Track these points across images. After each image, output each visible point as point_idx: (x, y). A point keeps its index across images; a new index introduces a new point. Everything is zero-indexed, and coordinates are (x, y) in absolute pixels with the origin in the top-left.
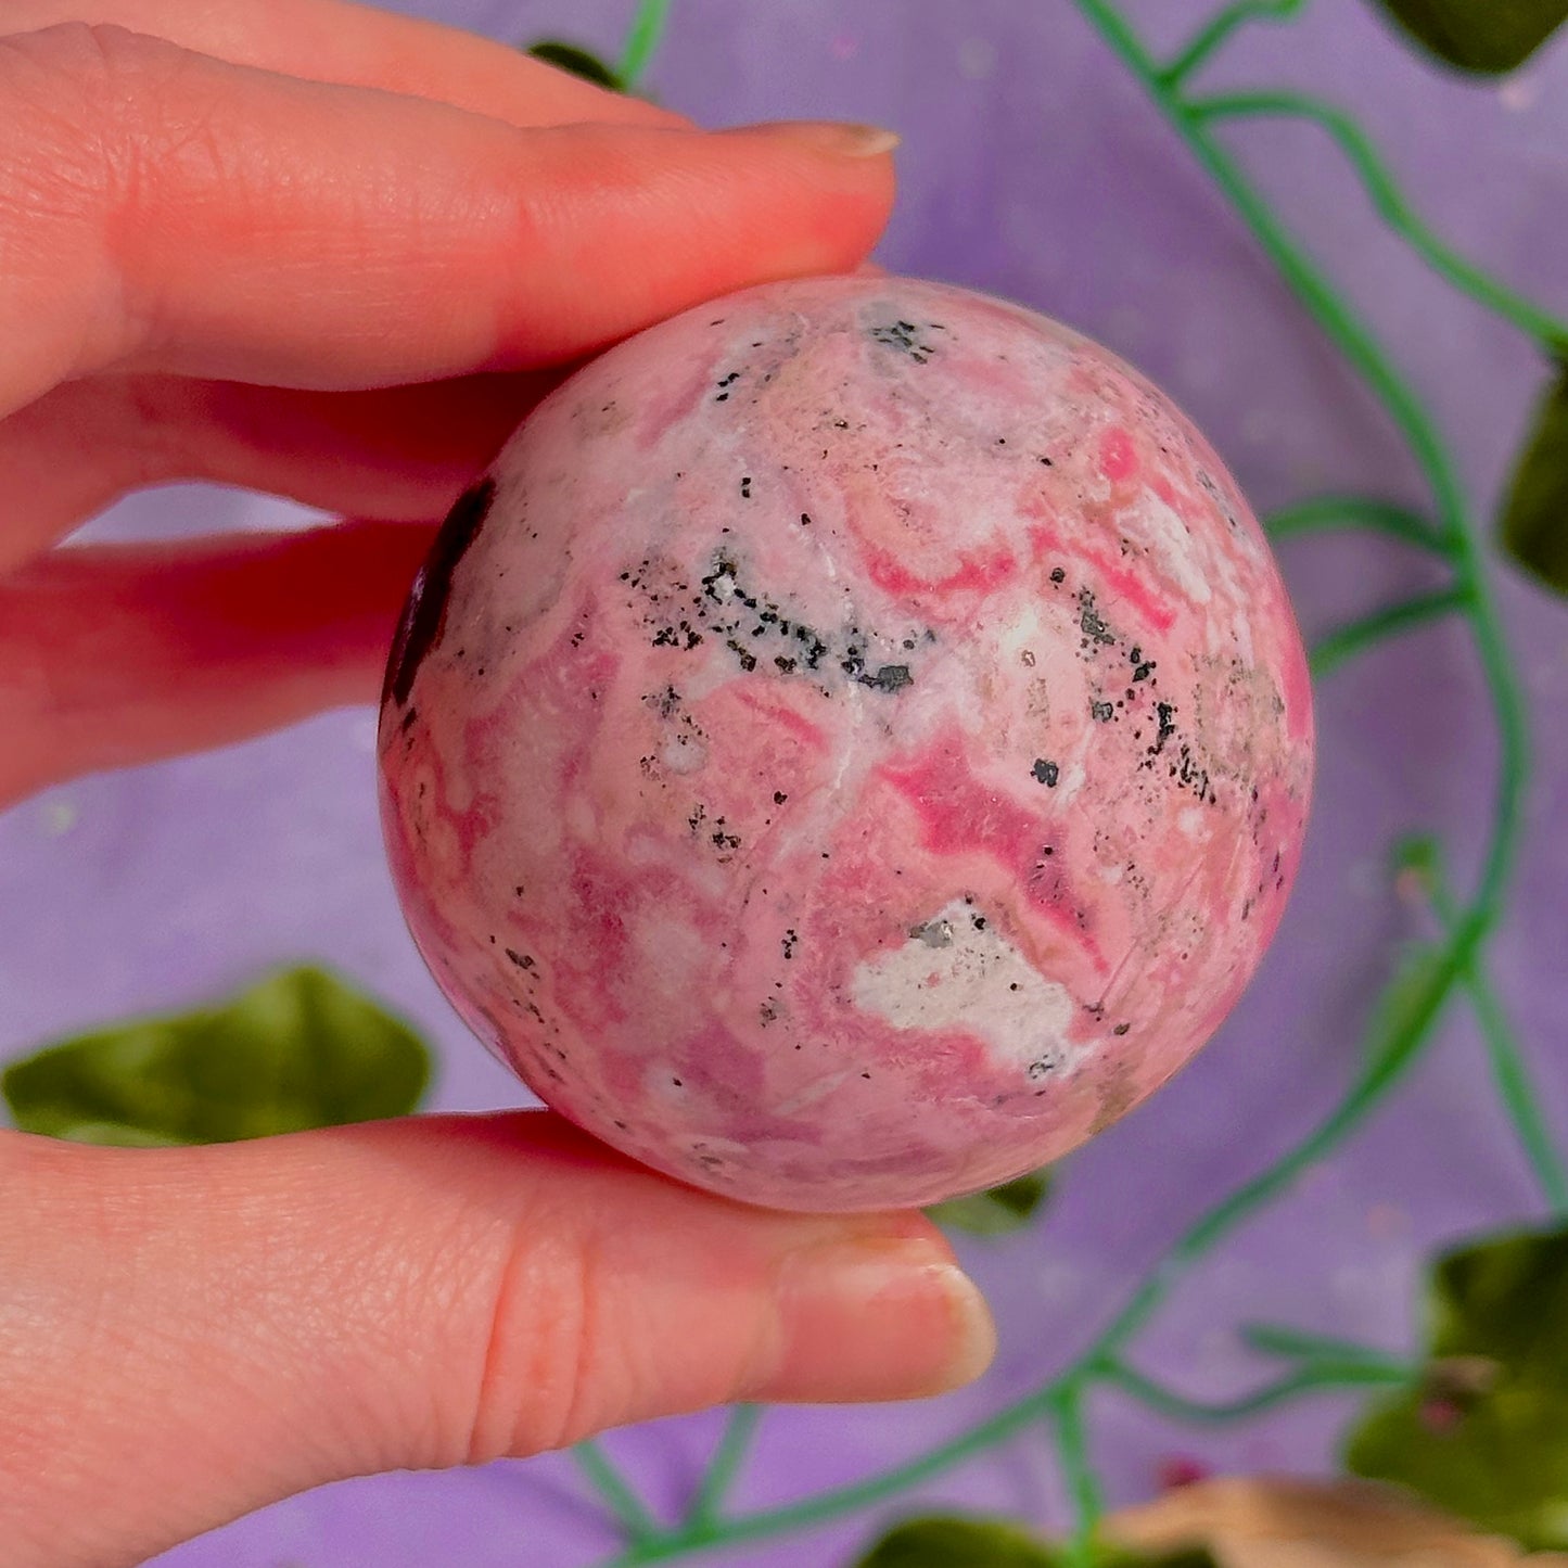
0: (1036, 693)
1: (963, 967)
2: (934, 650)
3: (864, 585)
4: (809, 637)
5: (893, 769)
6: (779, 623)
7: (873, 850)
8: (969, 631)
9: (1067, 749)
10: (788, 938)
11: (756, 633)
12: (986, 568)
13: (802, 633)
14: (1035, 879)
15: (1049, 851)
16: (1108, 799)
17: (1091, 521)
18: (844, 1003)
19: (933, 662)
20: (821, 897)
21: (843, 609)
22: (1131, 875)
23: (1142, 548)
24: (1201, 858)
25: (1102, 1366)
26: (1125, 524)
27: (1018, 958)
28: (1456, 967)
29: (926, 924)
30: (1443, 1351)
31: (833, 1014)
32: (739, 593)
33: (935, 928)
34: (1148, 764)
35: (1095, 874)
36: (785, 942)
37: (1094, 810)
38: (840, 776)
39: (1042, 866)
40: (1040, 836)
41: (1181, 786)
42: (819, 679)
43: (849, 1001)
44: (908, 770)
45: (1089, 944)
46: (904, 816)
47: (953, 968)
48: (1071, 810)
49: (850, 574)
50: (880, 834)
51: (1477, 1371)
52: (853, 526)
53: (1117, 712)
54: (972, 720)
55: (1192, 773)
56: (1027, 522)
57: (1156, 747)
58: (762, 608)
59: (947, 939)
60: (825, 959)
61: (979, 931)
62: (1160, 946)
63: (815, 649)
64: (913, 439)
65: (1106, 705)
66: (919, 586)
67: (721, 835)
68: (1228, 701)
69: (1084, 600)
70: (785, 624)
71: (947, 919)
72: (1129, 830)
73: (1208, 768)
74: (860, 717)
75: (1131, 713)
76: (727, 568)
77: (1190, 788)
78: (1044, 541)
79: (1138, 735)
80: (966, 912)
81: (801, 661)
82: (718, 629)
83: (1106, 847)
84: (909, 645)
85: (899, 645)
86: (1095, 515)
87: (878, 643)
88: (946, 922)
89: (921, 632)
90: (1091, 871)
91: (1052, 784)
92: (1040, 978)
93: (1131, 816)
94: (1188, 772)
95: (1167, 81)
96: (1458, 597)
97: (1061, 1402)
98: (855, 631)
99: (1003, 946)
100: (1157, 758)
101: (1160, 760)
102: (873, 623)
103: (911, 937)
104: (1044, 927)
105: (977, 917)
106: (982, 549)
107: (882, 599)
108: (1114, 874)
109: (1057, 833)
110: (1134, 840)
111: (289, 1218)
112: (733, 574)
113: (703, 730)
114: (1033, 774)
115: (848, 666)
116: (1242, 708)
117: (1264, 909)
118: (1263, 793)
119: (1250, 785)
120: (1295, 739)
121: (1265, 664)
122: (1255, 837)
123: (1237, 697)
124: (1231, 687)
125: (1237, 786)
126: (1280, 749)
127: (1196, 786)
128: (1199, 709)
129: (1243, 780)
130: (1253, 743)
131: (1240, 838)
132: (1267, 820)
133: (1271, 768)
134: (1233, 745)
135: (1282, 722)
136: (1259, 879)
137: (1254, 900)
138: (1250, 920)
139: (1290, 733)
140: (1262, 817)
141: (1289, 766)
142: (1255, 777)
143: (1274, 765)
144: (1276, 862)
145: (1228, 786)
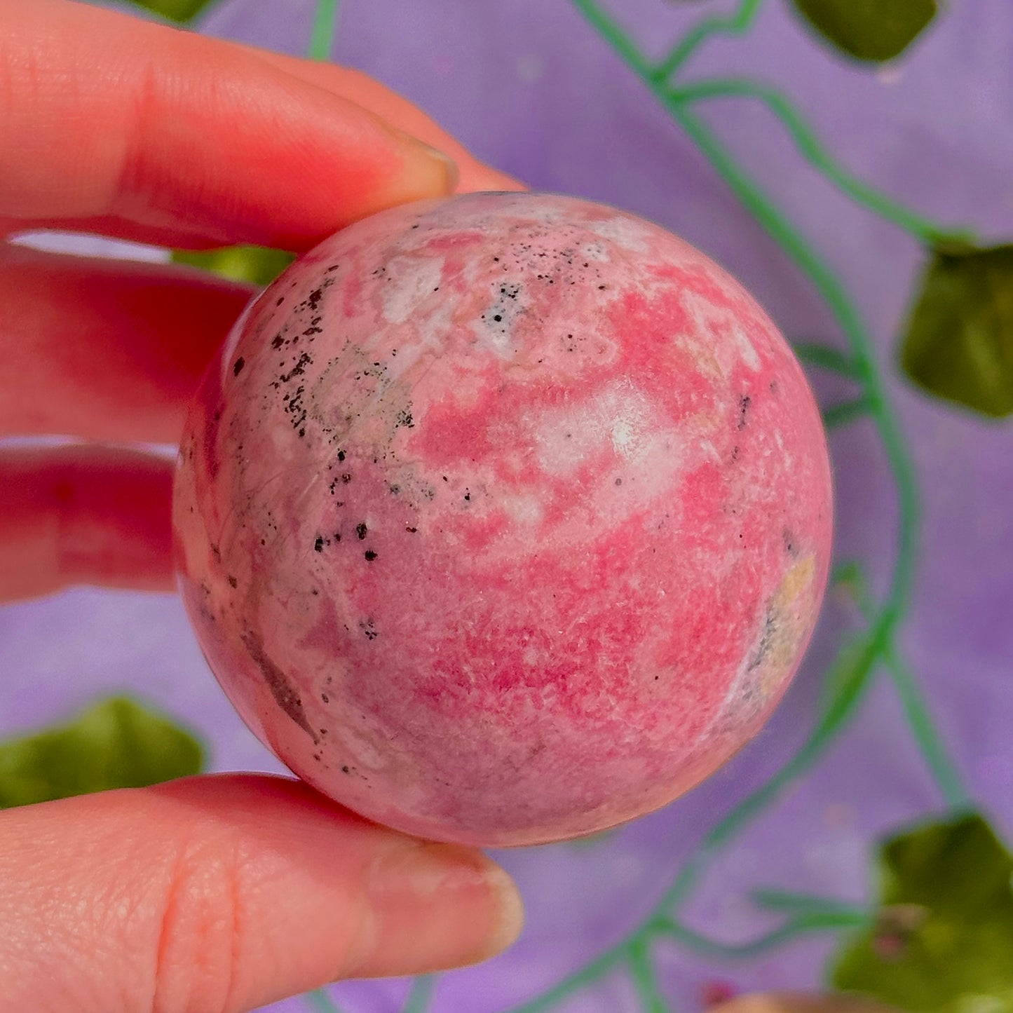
9: (253, 355)
22: (239, 452)
23: (387, 277)
24: (281, 469)
25: (662, 924)
26: (397, 264)
28: (877, 647)
34: (276, 385)
41: (286, 409)
45: (213, 492)
53: (283, 346)
55: (297, 407)
57: (286, 377)
62: (246, 520)
68: (352, 381)
69: (328, 283)
73: (309, 411)
75: (289, 351)
77: (291, 415)
79: (282, 364)
83: (235, 425)
93: (254, 411)
94: (296, 404)
95: (659, 77)
100: (283, 384)
108: (233, 448)
114: (234, 364)
116: (361, 393)
117: (346, 562)
118: (352, 462)
119: (339, 445)
120: (415, 457)
121: (412, 387)
122: (332, 487)
123: (362, 384)
124: (362, 375)
125: (327, 438)
126: (389, 447)
127: (295, 416)
128: (327, 371)
129: (334, 438)
130: (357, 422)
131: (316, 476)
132: (350, 486)
133: (369, 451)
134: (337, 411)
135: (404, 432)
136: (335, 527)
137: (329, 541)
138: (326, 558)
139: (412, 448)
140: (346, 479)
141: (396, 467)
142: (346, 444)
143: (374, 452)
144: (362, 530)
145: (319, 433)
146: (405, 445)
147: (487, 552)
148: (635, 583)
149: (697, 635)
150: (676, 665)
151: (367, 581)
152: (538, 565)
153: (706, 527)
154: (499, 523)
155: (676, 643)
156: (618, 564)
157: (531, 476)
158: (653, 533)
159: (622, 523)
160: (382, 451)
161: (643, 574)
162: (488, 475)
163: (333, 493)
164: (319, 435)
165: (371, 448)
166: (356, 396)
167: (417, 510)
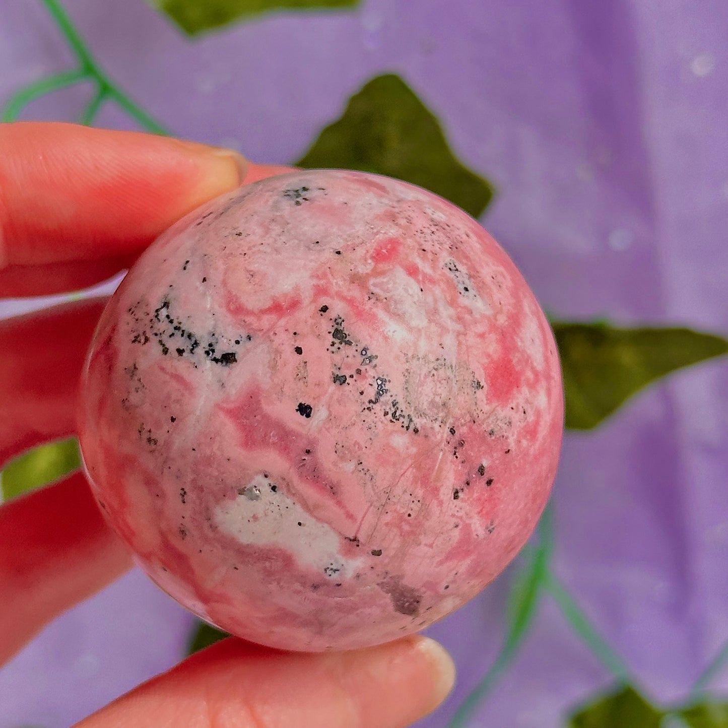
0: (301, 368)
1: (270, 513)
2: (249, 344)
3: (221, 311)
4: (192, 338)
5: (225, 405)
6: (181, 331)
7: (215, 447)
8: (269, 336)
9: (317, 398)
10: (182, 492)
11: (170, 336)
12: (285, 305)
13: (190, 336)
14: (301, 466)
15: (308, 452)
16: (342, 426)
17: (354, 283)
18: (214, 528)
19: (248, 351)
20: (194, 471)
21: (210, 324)
22: (360, 467)
23: (382, 298)
24: (410, 462)
26: (375, 285)
27: (298, 508)
29: (245, 487)
31: (210, 534)
32: (168, 316)
33: (250, 490)
34: (368, 408)
35: (337, 466)
36: (181, 494)
37: (334, 431)
38: (199, 408)
39: (305, 459)
40: (303, 444)
41: (391, 421)
42: (194, 359)
43: (216, 527)
44: (231, 406)
45: (339, 503)
46: (230, 430)
47: (264, 512)
48: (320, 431)
49: (216, 307)
50: (218, 438)
52: (224, 283)
53: (349, 380)
54: (265, 381)
55: (400, 415)
56: (315, 281)
57: (374, 400)
58: (175, 324)
59: (258, 496)
60: (201, 504)
61: (274, 493)
62: (388, 508)
63: (194, 344)
64: (271, 241)
65: (342, 376)
66: (249, 313)
67: (150, 438)
68: (430, 379)
69: (337, 321)
70: (183, 331)
71: (256, 486)
72: (356, 443)
73: (411, 413)
74: (210, 378)
75: (358, 382)
76: (166, 305)
77: (399, 424)
78: (321, 291)
79: (362, 393)
80: (266, 482)
81: (187, 350)
82: (156, 335)
83: (342, 451)
84: (237, 342)
85: (233, 342)
86: (357, 279)
87: (223, 341)
88: (255, 487)
89: (244, 336)
90: (335, 464)
91: (308, 416)
92: (314, 520)
93: (358, 435)
94: (397, 414)
98: (213, 335)
99: (289, 501)
100: (374, 406)
101: (377, 407)
102: (222, 332)
103: (240, 494)
104: (310, 492)
105: (272, 485)
106: (285, 295)
107: (229, 318)
108: (350, 466)
109: (313, 442)
110: (360, 448)
112: (168, 307)
113: (145, 385)
114: (297, 410)
115: (207, 353)
116: (442, 384)
117: (476, 495)
118: (461, 431)
119: (448, 425)
120: (494, 405)
121: (467, 362)
122: (455, 454)
123: (438, 378)
124: (434, 372)
125: (436, 425)
126: (478, 409)
127: (403, 422)
128: (407, 382)
129: (442, 422)
130: (451, 403)
131: (441, 454)
132: (466, 446)
133: (468, 418)
134: (432, 403)
135: (481, 394)
136: (464, 478)
137: (462, 489)
138: (463, 500)
139: (489, 401)
140: (461, 444)
141: (487, 419)
142: (452, 422)
143: (471, 417)
144: (481, 470)
145: (429, 424)
146: (485, 402)
151: (490, 499)
160: (475, 414)
163: (457, 457)
164: (430, 426)
165: (468, 415)
166: (440, 388)
167: (507, 438)
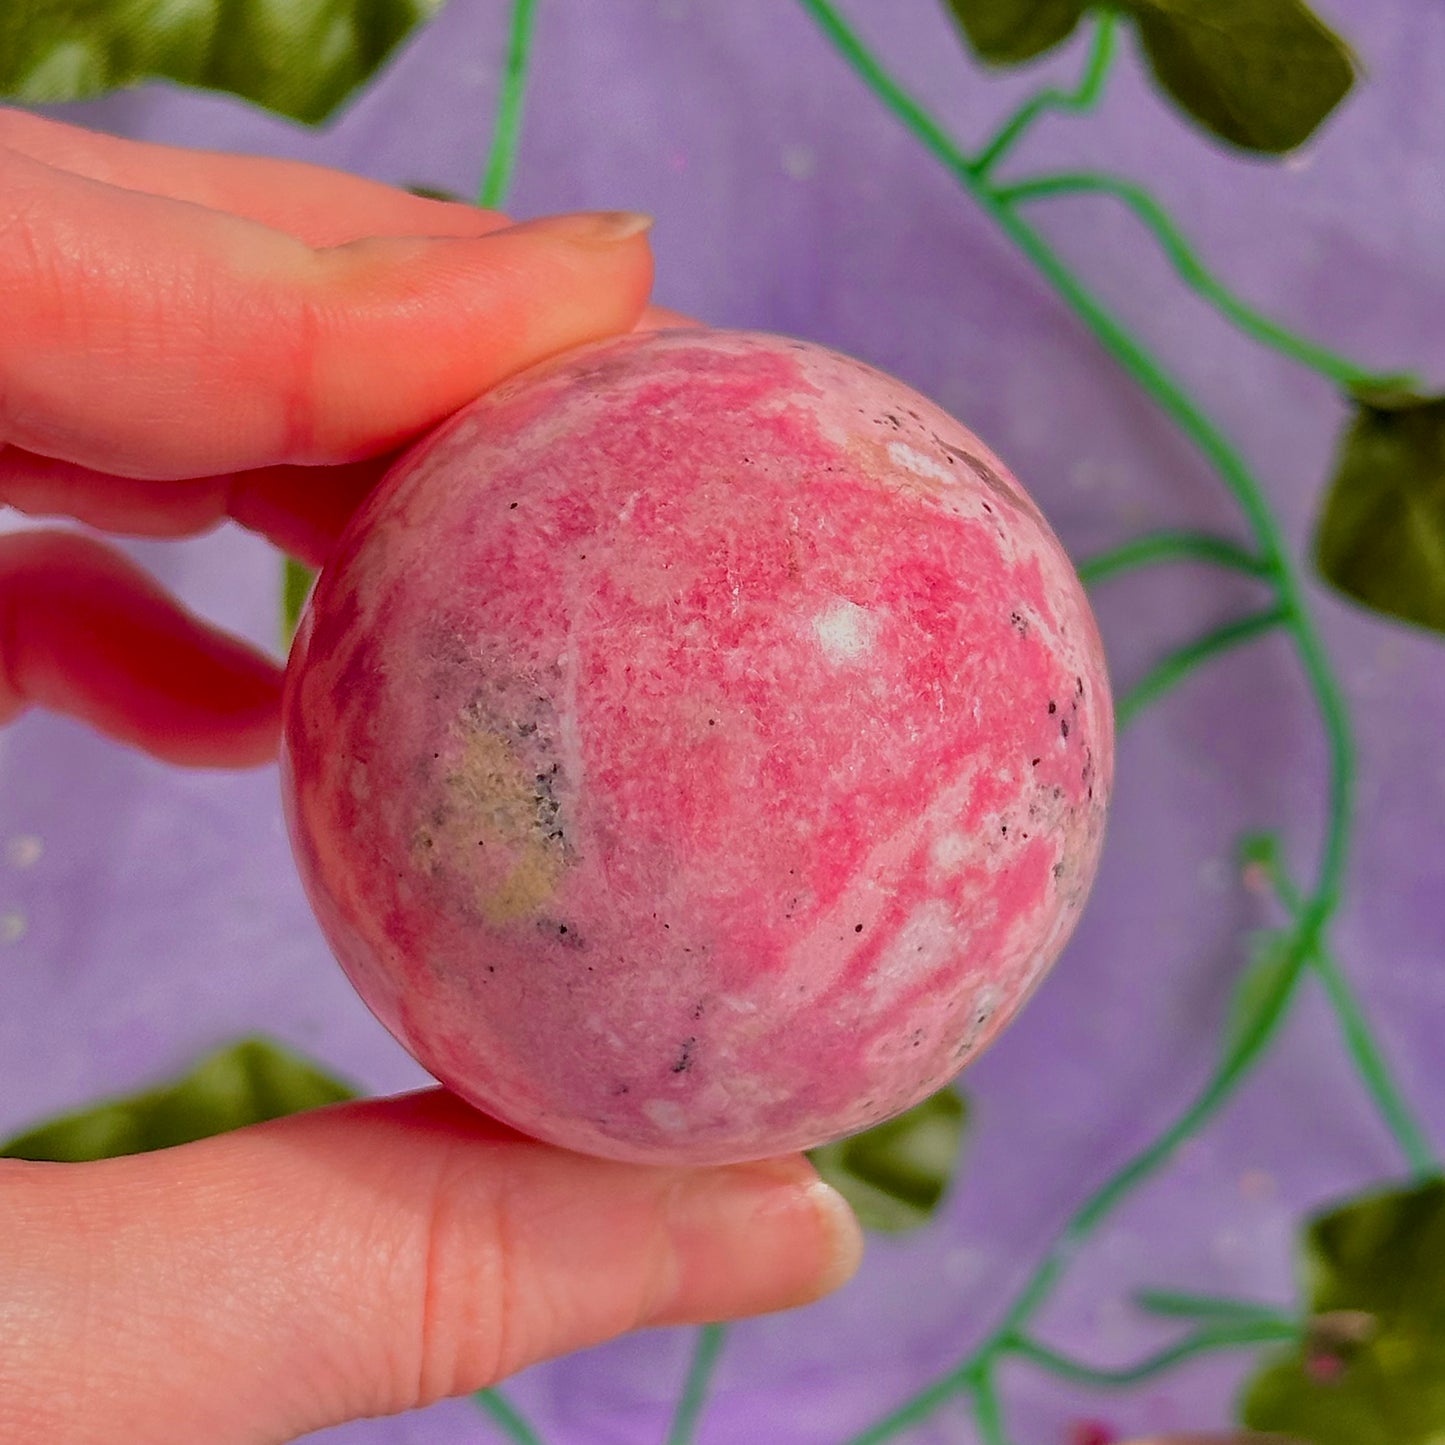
25: (1011, 1343)
28: (1305, 948)
30: (1322, 1308)
51: (1355, 1323)
95: (976, 170)
96: (1279, 615)
97: (976, 1376)
111: (241, 1202)
147: (971, 783)
148: (803, 827)
149: (685, 796)
150: (693, 748)
152: (919, 796)
153: (729, 922)
154: (969, 822)
155: (711, 775)
156: (832, 841)
157: (952, 890)
158: (801, 892)
159: (845, 887)
161: (796, 842)
162: (993, 865)
